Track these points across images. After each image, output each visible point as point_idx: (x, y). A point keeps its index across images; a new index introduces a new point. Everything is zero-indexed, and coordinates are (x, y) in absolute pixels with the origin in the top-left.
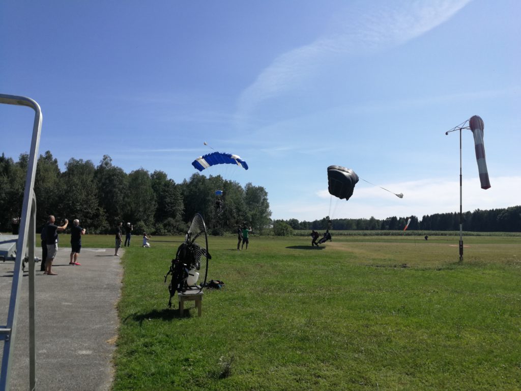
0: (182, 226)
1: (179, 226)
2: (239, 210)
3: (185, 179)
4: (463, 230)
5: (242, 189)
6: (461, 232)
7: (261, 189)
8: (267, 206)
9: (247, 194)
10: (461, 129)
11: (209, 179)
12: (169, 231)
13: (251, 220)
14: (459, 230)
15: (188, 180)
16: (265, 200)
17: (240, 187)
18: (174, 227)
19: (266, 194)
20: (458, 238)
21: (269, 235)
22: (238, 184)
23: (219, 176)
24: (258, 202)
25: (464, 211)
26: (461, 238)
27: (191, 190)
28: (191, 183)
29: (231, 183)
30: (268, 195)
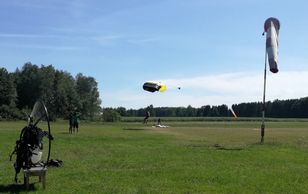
0: (17, 112)
1: (14, 113)
2: (70, 99)
3: (17, 68)
4: (265, 117)
5: (73, 79)
6: (263, 118)
7: (92, 80)
8: (97, 95)
9: (78, 83)
11: (42, 69)
12: (4, 117)
13: (82, 108)
14: (262, 116)
15: (21, 69)
16: (95, 89)
17: (71, 77)
18: (9, 113)
19: (96, 84)
20: (261, 123)
21: (99, 121)
22: (69, 74)
23: (51, 66)
24: (88, 91)
25: (266, 101)
26: (263, 123)
27: (24, 79)
28: (23, 72)
29: (62, 73)
30: (98, 84)
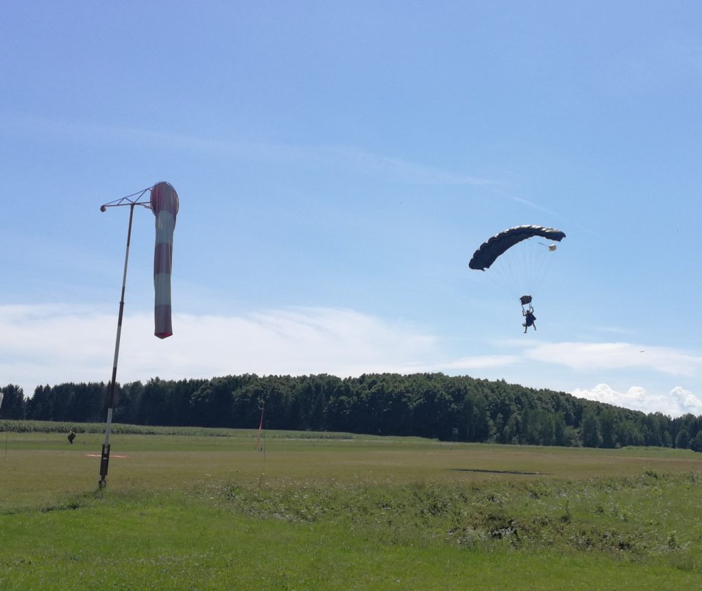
6: (109, 425)
10: (133, 205)
